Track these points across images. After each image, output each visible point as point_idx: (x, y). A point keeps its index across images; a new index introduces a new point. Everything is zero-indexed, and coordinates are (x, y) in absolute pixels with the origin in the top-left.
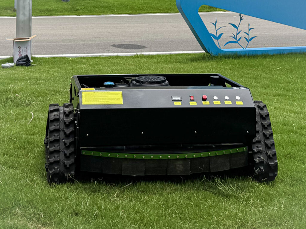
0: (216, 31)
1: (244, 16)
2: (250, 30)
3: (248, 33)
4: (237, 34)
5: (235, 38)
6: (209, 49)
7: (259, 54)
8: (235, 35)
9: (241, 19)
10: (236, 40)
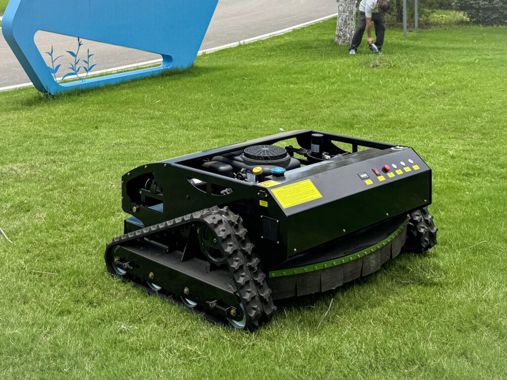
0: (53, 62)
1: (83, 41)
2: (89, 56)
3: (87, 61)
4: (76, 64)
5: (73, 69)
6: (47, 88)
7: (102, 85)
8: (74, 65)
9: (80, 45)
10: (74, 72)
